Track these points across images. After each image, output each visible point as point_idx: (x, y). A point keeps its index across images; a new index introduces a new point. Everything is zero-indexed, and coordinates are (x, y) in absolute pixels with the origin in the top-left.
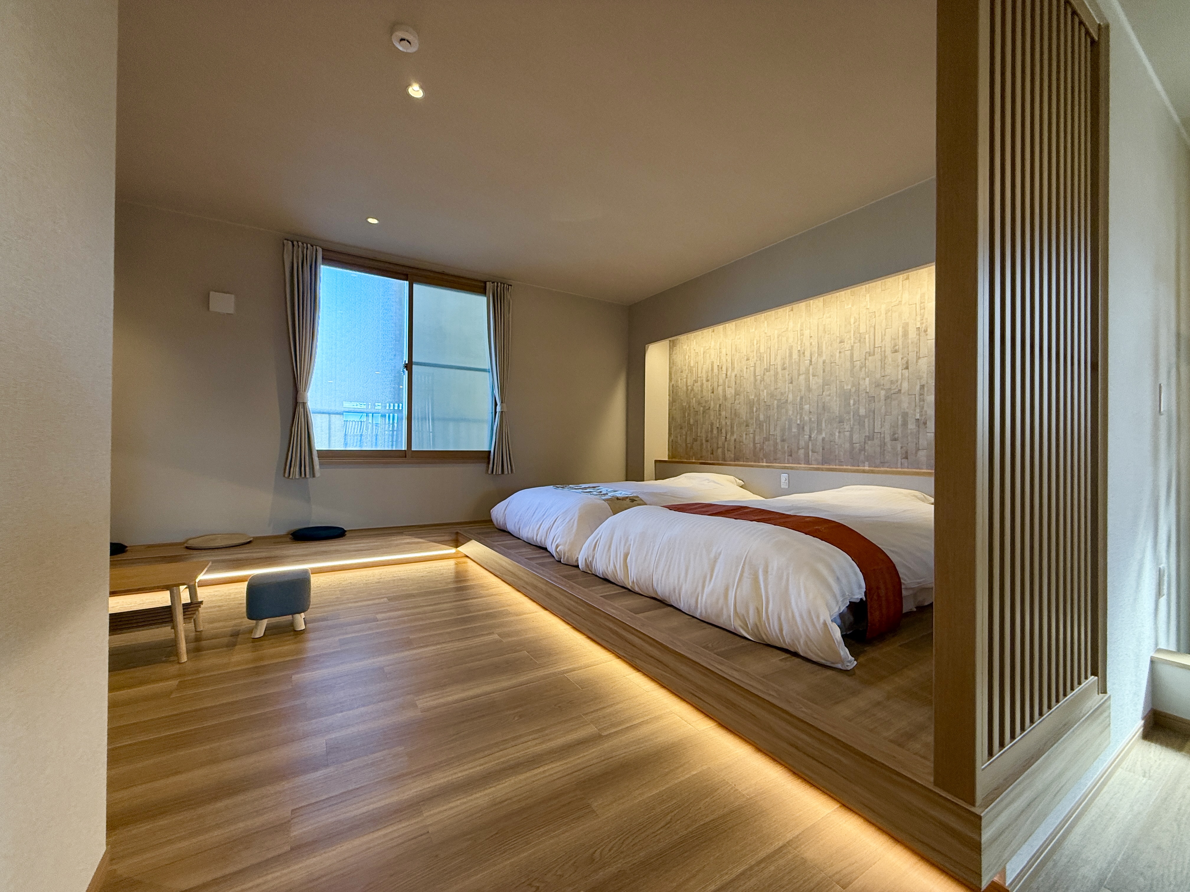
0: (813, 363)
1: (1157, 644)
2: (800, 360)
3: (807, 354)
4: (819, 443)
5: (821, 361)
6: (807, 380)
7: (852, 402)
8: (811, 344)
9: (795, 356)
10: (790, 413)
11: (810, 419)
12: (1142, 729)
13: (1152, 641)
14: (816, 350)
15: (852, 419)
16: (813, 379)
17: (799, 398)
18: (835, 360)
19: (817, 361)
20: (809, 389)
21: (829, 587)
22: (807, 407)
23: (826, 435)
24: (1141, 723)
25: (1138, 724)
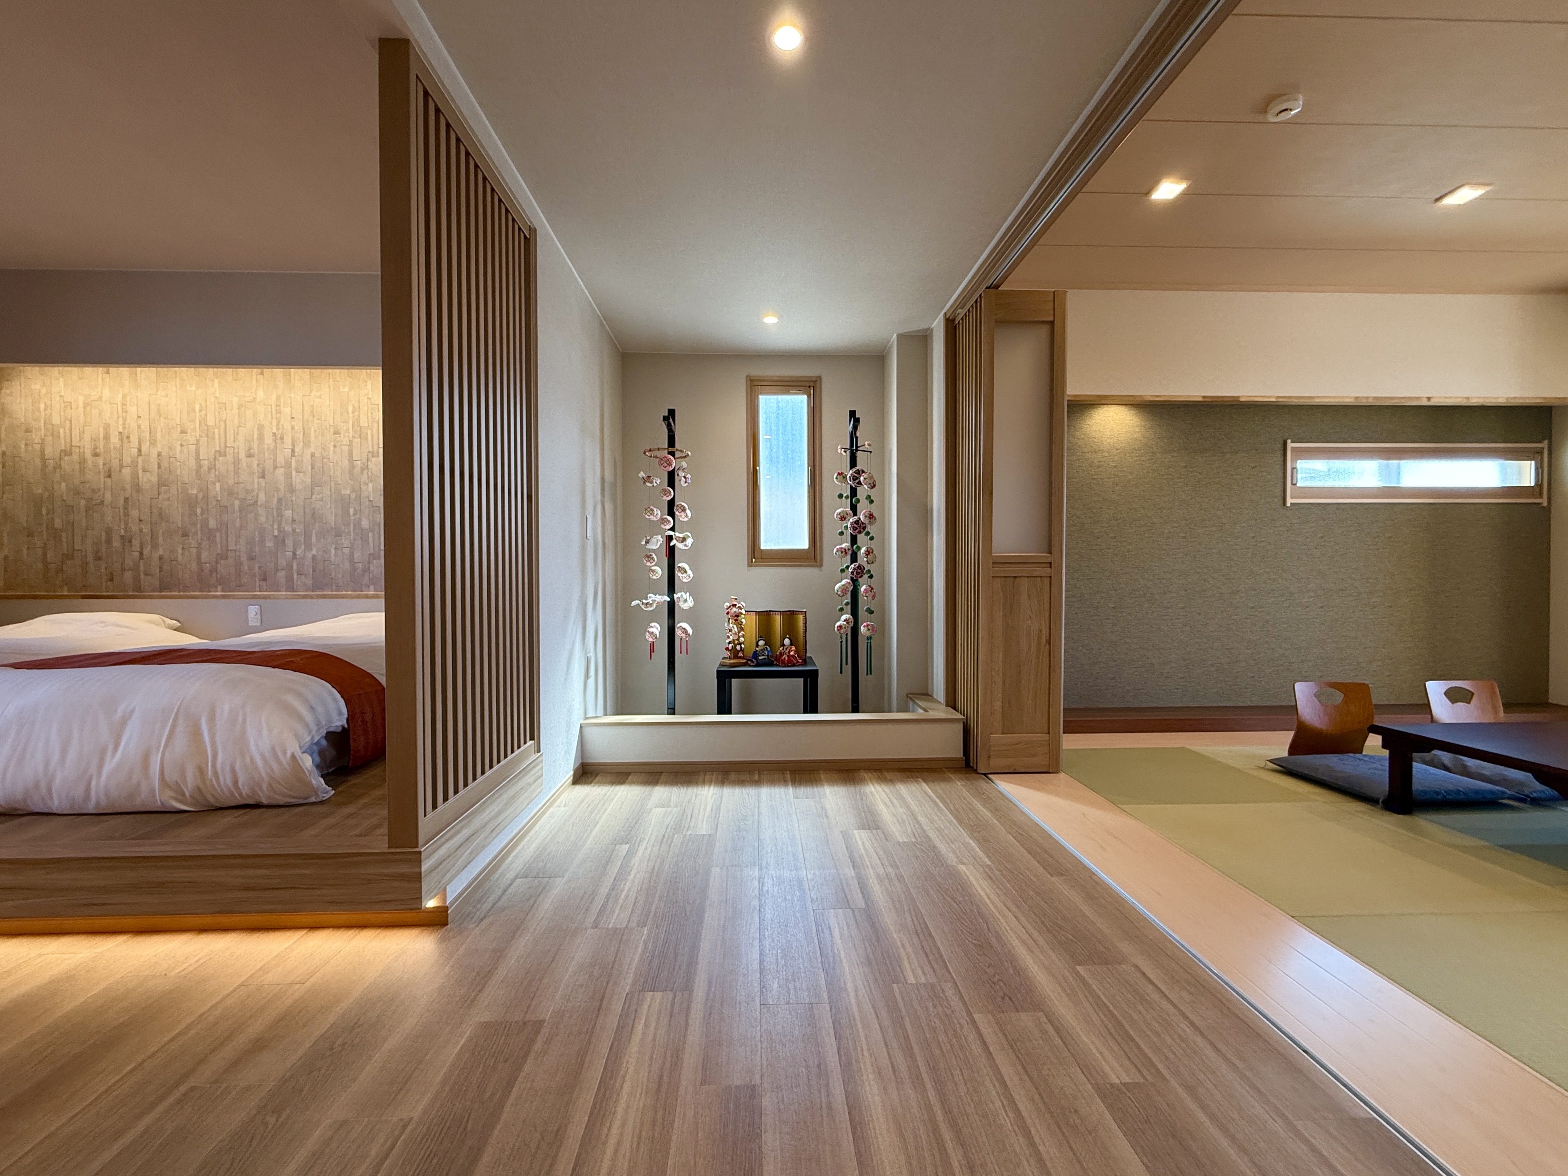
0: (296, 454)
1: (585, 713)
2: (276, 446)
3: (288, 440)
4: (308, 562)
5: (308, 452)
6: (288, 476)
7: (352, 511)
8: (293, 428)
9: (268, 440)
10: (263, 519)
11: (294, 530)
12: (572, 778)
13: (582, 712)
14: (301, 437)
15: (352, 533)
16: (296, 475)
17: (275, 501)
18: (329, 455)
19: (303, 453)
20: (291, 489)
21: (300, 718)
22: (288, 513)
23: (317, 552)
24: (572, 773)
25: (569, 774)
